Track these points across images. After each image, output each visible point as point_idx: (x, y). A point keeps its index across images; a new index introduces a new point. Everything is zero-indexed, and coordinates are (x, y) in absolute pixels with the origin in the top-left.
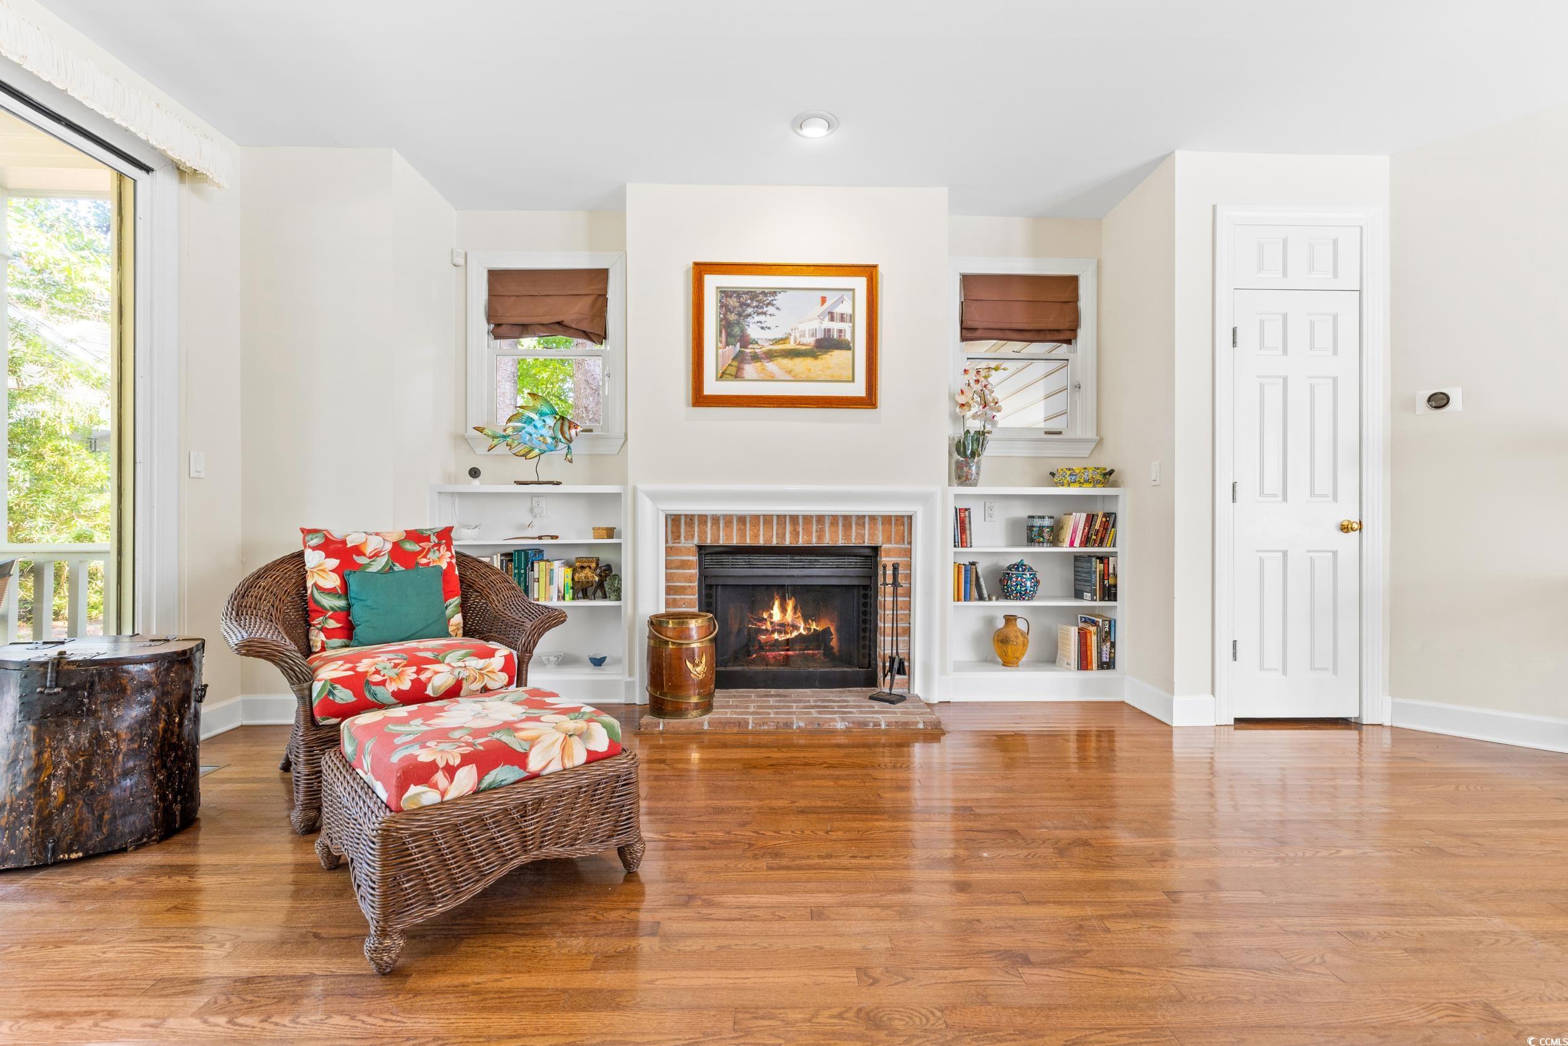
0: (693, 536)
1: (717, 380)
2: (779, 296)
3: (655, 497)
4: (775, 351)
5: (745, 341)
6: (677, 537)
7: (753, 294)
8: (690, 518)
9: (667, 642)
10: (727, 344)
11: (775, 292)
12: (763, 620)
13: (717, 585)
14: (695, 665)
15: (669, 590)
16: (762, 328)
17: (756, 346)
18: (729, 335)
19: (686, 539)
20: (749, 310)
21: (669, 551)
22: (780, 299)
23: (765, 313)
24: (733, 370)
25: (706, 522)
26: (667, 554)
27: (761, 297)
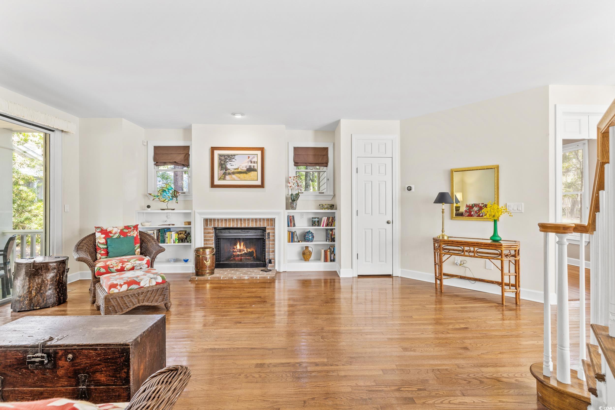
0: (212, 225)
1: (218, 180)
2: (236, 156)
3: (200, 214)
4: (235, 172)
5: (226, 169)
6: (207, 225)
7: (228, 156)
8: (211, 220)
9: (199, 256)
10: (221, 170)
11: (235, 155)
12: (234, 248)
13: (221, 238)
14: (207, 262)
15: (205, 240)
16: (231, 165)
17: (229, 170)
18: (222, 167)
19: (210, 226)
20: (227, 160)
21: (205, 229)
22: (236, 157)
23: (232, 161)
24: (223, 177)
25: (215, 221)
26: (204, 230)
27: (231, 156)
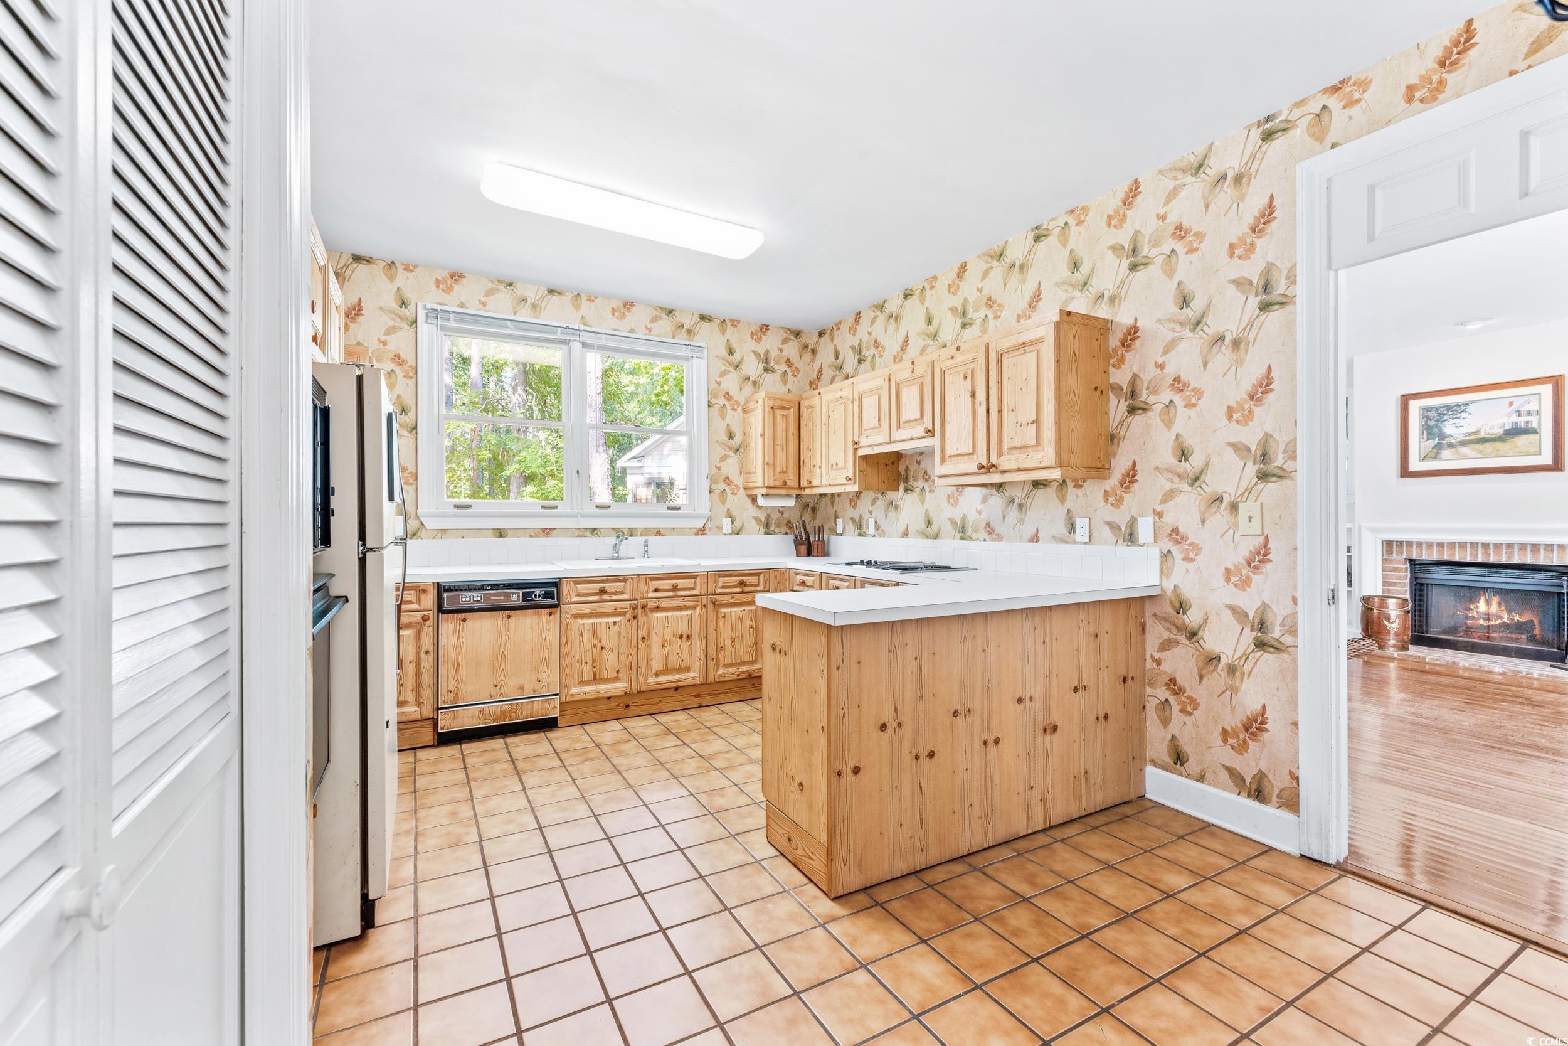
0: (1402, 553)
1: (1420, 461)
2: (1470, 406)
3: (1373, 530)
4: (1468, 440)
5: (1442, 437)
6: (1390, 553)
7: (1449, 408)
8: (1400, 544)
9: (1373, 609)
10: (1428, 439)
11: (1467, 404)
12: (1469, 609)
13: (1427, 584)
14: (1389, 622)
15: (1384, 584)
16: (1457, 427)
17: (1452, 438)
18: (1429, 434)
19: (1397, 555)
20: (1446, 417)
21: (1384, 561)
22: (1471, 408)
23: (1459, 418)
24: (1433, 455)
25: (1412, 546)
26: (1383, 562)
27: (1455, 408)
